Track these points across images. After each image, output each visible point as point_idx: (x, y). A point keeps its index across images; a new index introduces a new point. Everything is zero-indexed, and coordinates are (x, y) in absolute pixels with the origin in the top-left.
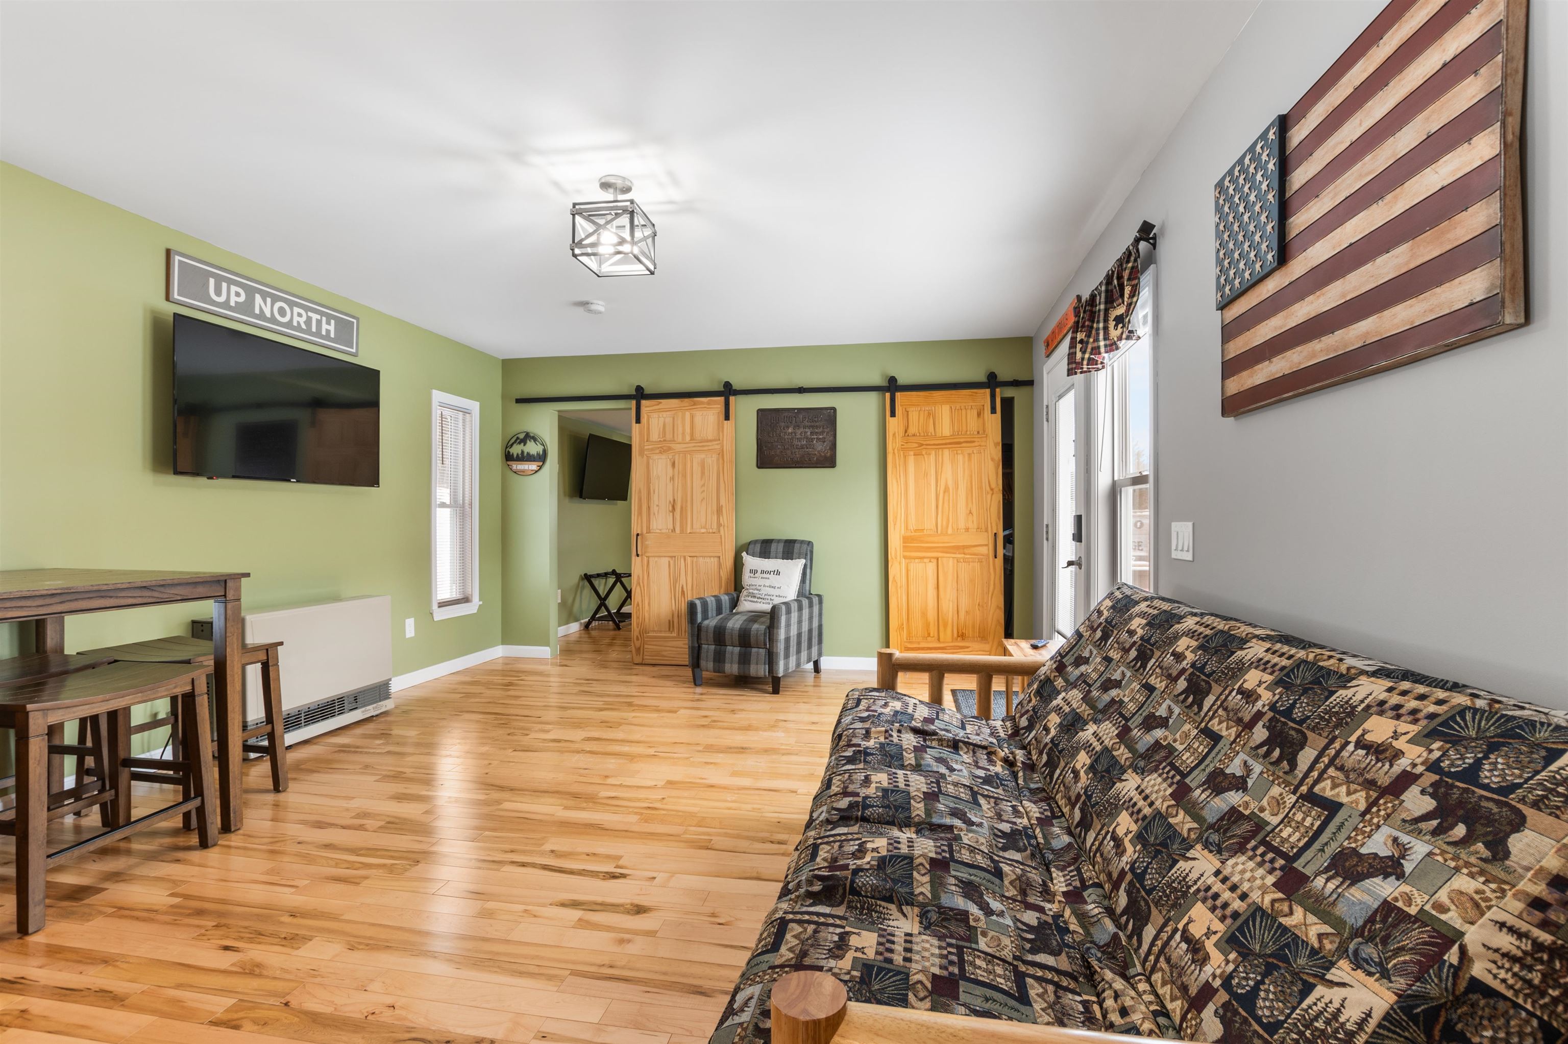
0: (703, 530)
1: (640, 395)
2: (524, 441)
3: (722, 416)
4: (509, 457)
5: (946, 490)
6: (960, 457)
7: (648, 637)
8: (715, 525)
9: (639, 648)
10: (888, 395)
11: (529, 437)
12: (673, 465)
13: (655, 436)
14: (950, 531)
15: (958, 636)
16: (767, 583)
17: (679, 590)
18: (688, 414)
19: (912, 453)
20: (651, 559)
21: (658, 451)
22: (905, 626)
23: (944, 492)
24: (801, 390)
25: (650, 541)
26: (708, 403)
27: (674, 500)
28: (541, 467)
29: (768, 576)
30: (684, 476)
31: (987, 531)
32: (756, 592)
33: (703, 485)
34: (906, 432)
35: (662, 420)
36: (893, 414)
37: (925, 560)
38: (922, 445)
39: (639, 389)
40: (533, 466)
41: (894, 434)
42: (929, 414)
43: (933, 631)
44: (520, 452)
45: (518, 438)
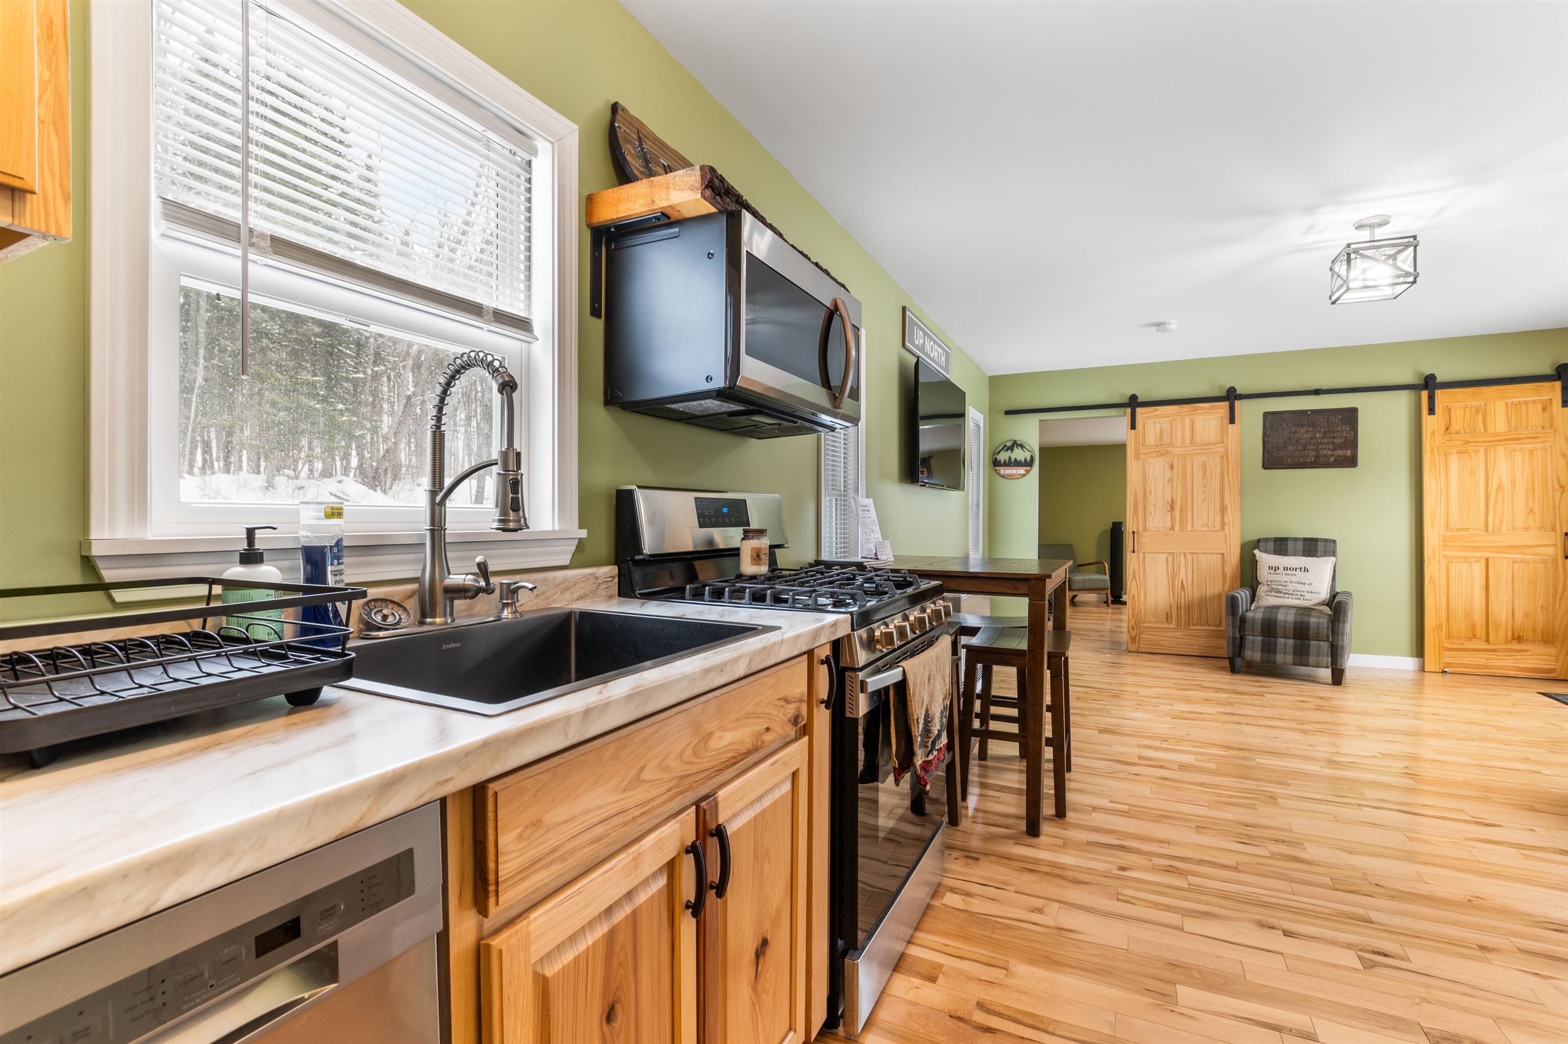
0: (1204, 529)
1: (1133, 403)
2: (1011, 448)
3: (1227, 420)
4: (996, 463)
5: (1500, 488)
6: (1519, 455)
7: (1144, 627)
8: (1218, 524)
9: (1135, 638)
10: (1425, 394)
11: (1015, 445)
12: (1172, 467)
13: (1151, 440)
14: (1504, 529)
15: (1513, 639)
16: (1294, 579)
17: (1178, 583)
18: (1187, 421)
19: (1455, 451)
20: (1147, 555)
21: (1155, 455)
22: (1444, 626)
23: (1498, 490)
24: (1317, 392)
25: (1146, 540)
26: (1210, 408)
27: (1173, 501)
28: (1028, 472)
29: (1294, 572)
30: (1184, 478)
31: (1554, 529)
32: (1280, 587)
33: (1205, 486)
34: (1447, 429)
35: (1158, 426)
36: (1432, 411)
37: (1471, 560)
38: (1469, 442)
39: (1133, 397)
40: (1022, 471)
41: (1433, 433)
42: (1477, 411)
43: (1480, 632)
44: (1007, 459)
45: (1005, 446)
